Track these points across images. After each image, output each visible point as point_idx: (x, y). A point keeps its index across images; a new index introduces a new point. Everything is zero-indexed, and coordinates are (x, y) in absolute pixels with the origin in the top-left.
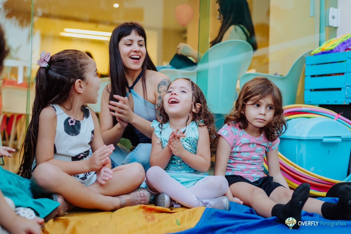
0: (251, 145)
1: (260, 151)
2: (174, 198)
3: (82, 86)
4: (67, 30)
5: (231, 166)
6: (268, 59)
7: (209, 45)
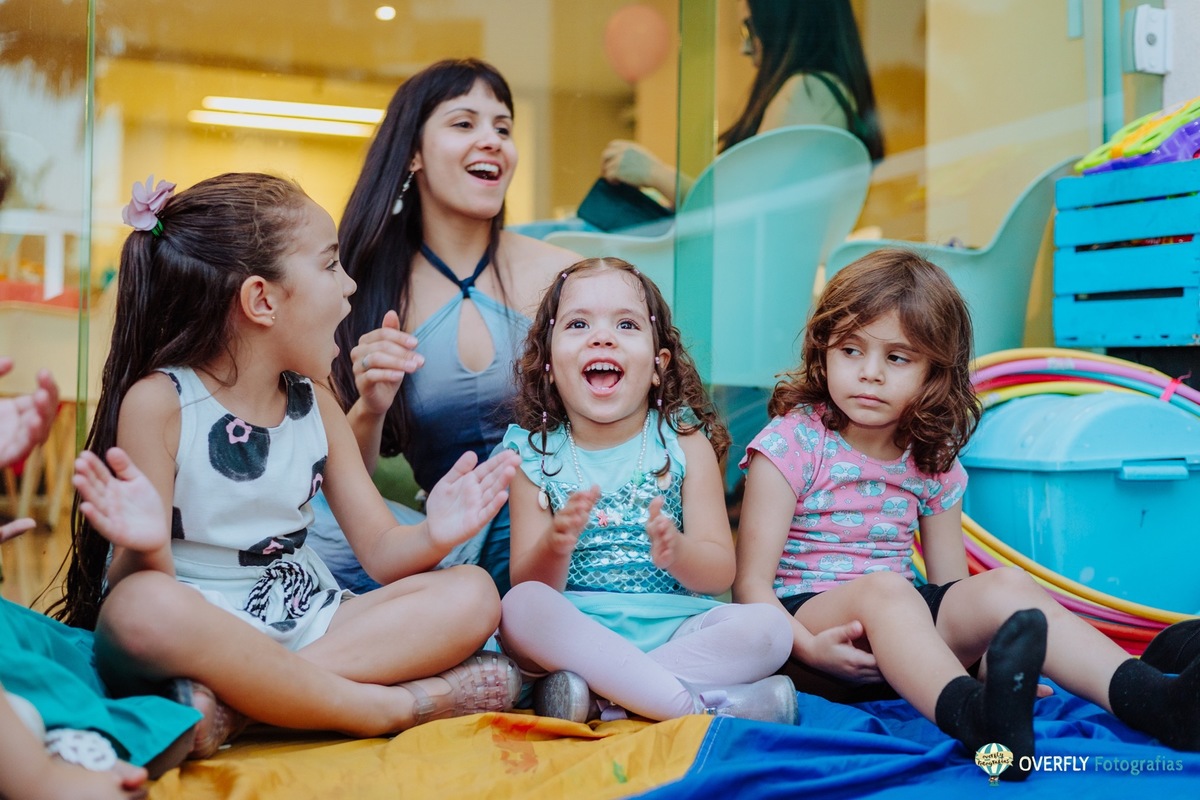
0: (868, 489)
1: (901, 510)
2: (603, 689)
3: (270, 300)
4: (213, 102)
5: (801, 563)
6: (924, 190)
7: (717, 147)
